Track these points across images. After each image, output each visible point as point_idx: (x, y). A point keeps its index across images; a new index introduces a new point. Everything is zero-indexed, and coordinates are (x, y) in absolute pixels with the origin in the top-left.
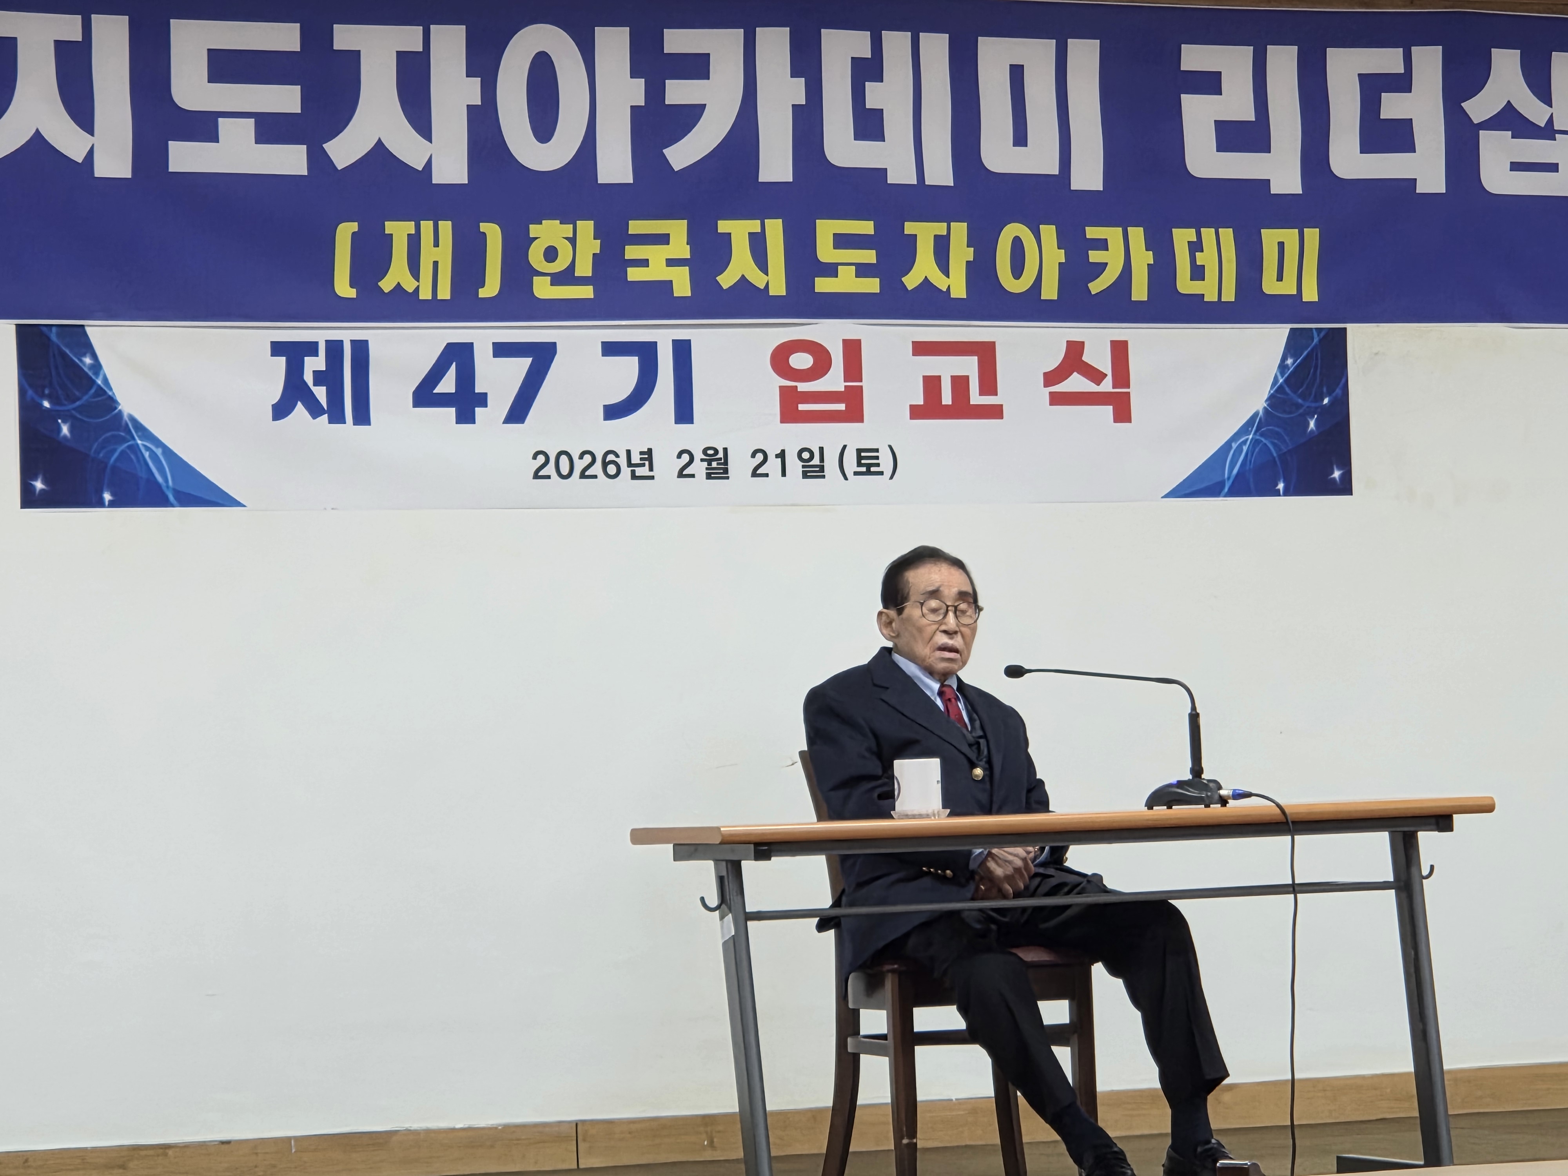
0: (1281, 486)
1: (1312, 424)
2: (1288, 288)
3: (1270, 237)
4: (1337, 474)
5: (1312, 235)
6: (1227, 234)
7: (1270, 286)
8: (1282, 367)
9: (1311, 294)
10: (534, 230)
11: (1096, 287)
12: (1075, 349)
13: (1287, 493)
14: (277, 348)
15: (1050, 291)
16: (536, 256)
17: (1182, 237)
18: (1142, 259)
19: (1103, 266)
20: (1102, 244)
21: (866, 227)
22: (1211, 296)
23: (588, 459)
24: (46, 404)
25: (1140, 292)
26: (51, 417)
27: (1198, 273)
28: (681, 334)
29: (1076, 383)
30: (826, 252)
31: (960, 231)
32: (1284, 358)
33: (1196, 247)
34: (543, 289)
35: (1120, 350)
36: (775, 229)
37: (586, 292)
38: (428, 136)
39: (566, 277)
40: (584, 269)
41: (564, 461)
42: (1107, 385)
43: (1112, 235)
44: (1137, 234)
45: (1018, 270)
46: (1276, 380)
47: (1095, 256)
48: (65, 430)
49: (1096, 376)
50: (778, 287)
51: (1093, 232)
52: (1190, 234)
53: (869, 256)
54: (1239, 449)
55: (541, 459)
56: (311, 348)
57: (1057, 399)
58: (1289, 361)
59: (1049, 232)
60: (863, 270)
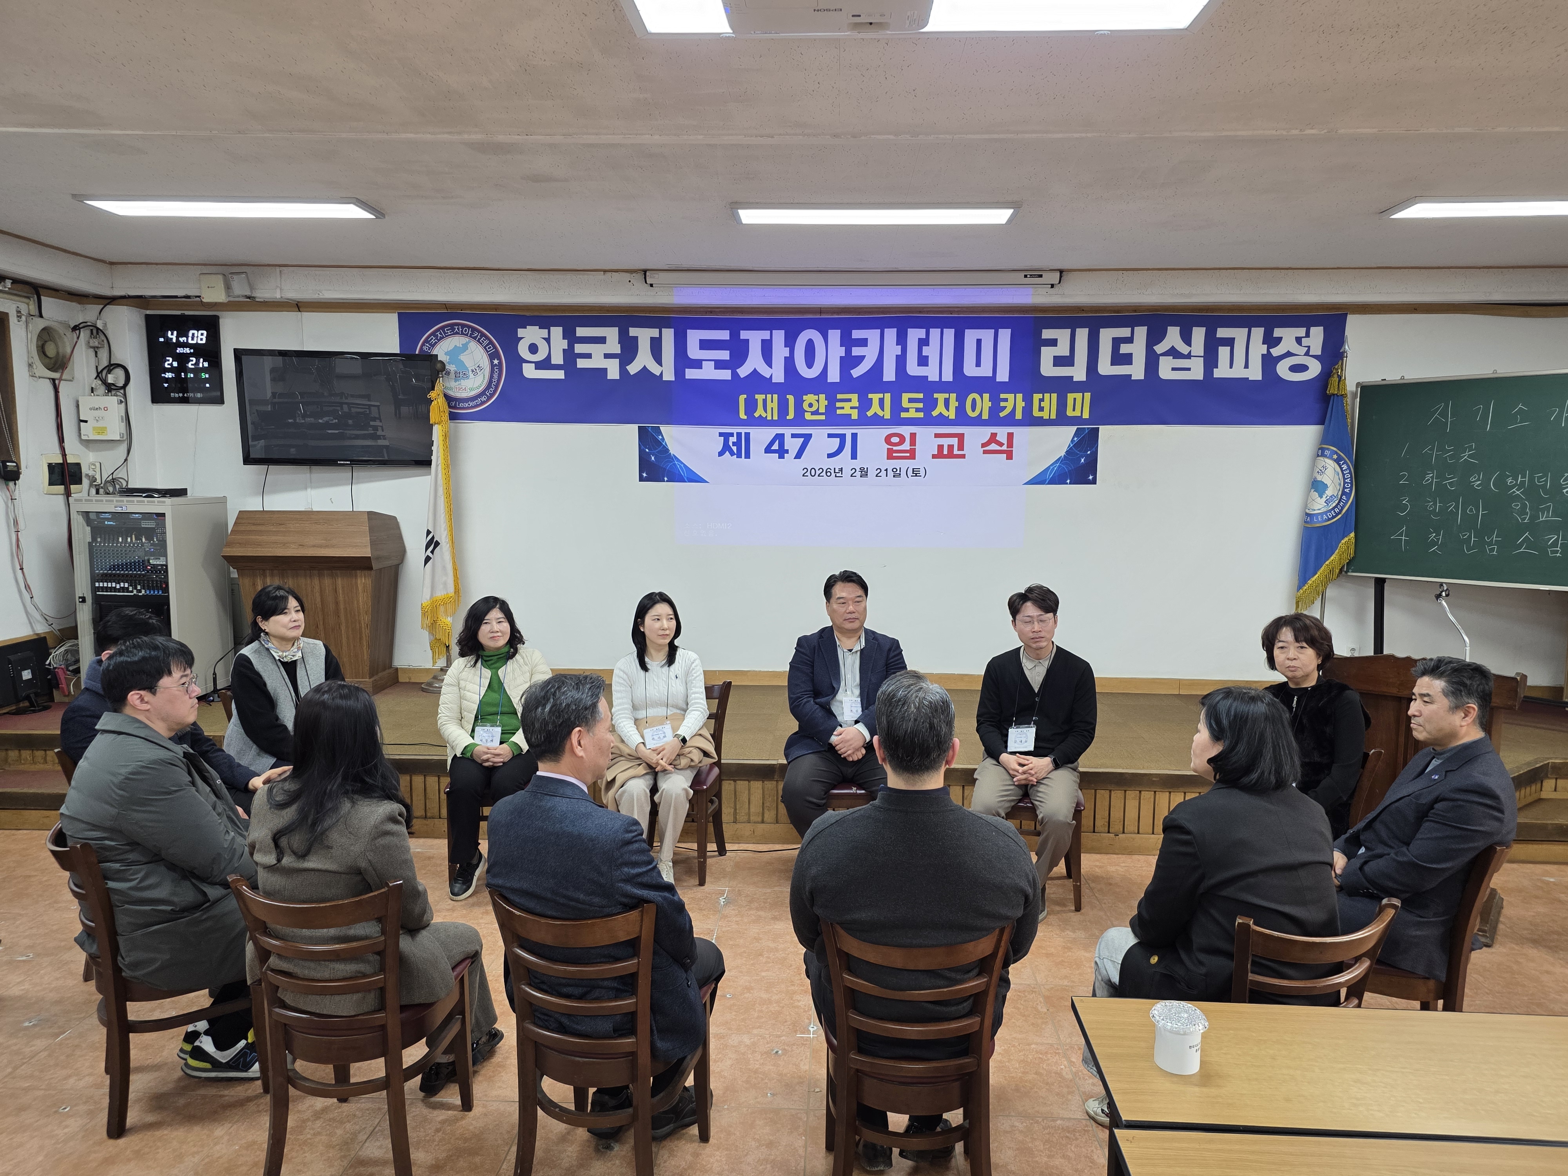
0: (1068, 481)
1: (1083, 460)
2: (1077, 413)
3: (1071, 397)
4: (1091, 477)
5: (1088, 395)
6: (1054, 396)
7: (1070, 413)
8: (1072, 441)
9: (1086, 415)
10: (805, 397)
11: (1002, 414)
12: (994, 435)
13: (1070, 483)
14: (721, 434)
15: (985, 416)
16: (805, 406)
17: (1037, 397)
18: (1021, 404)
19: (1005, 407)
20: (1006, 400)
21: (921, 396)
22: (1046, 417)
23: (821, 470)
24: (647, 450)
25: (1019, 416)
26: (649, 454)
27: (1041, 409)
28: (854, 431)
29: (993, 447)
30: (905, 404)
31: (953, 396)
32: (1073, 438)
33: (1041, 400)
34: (808, 416)
35: (1010, 436)
36: (888, 397)
37: (823, 417)
38: (771, 367)
39: (816, 413)
40: (822, 410)
41: (813, 471)
42: (1005, 448)
43: (1010, 397)
44: (1020, 396)
45: (973, 409)
46: (1070, 445)
47: (1002, 404)
48: (653, 458)
49: (1001, 444)
50: (887, 415)
51: (1002, 396)
52: (1040, 396)
53: (921, 405)
54: (1054, 468)
55: (806, 470)
56: (732, 435)
57: (985, 452)
58: (1075, 439)
59: (986, 396)
60: (918, 410)
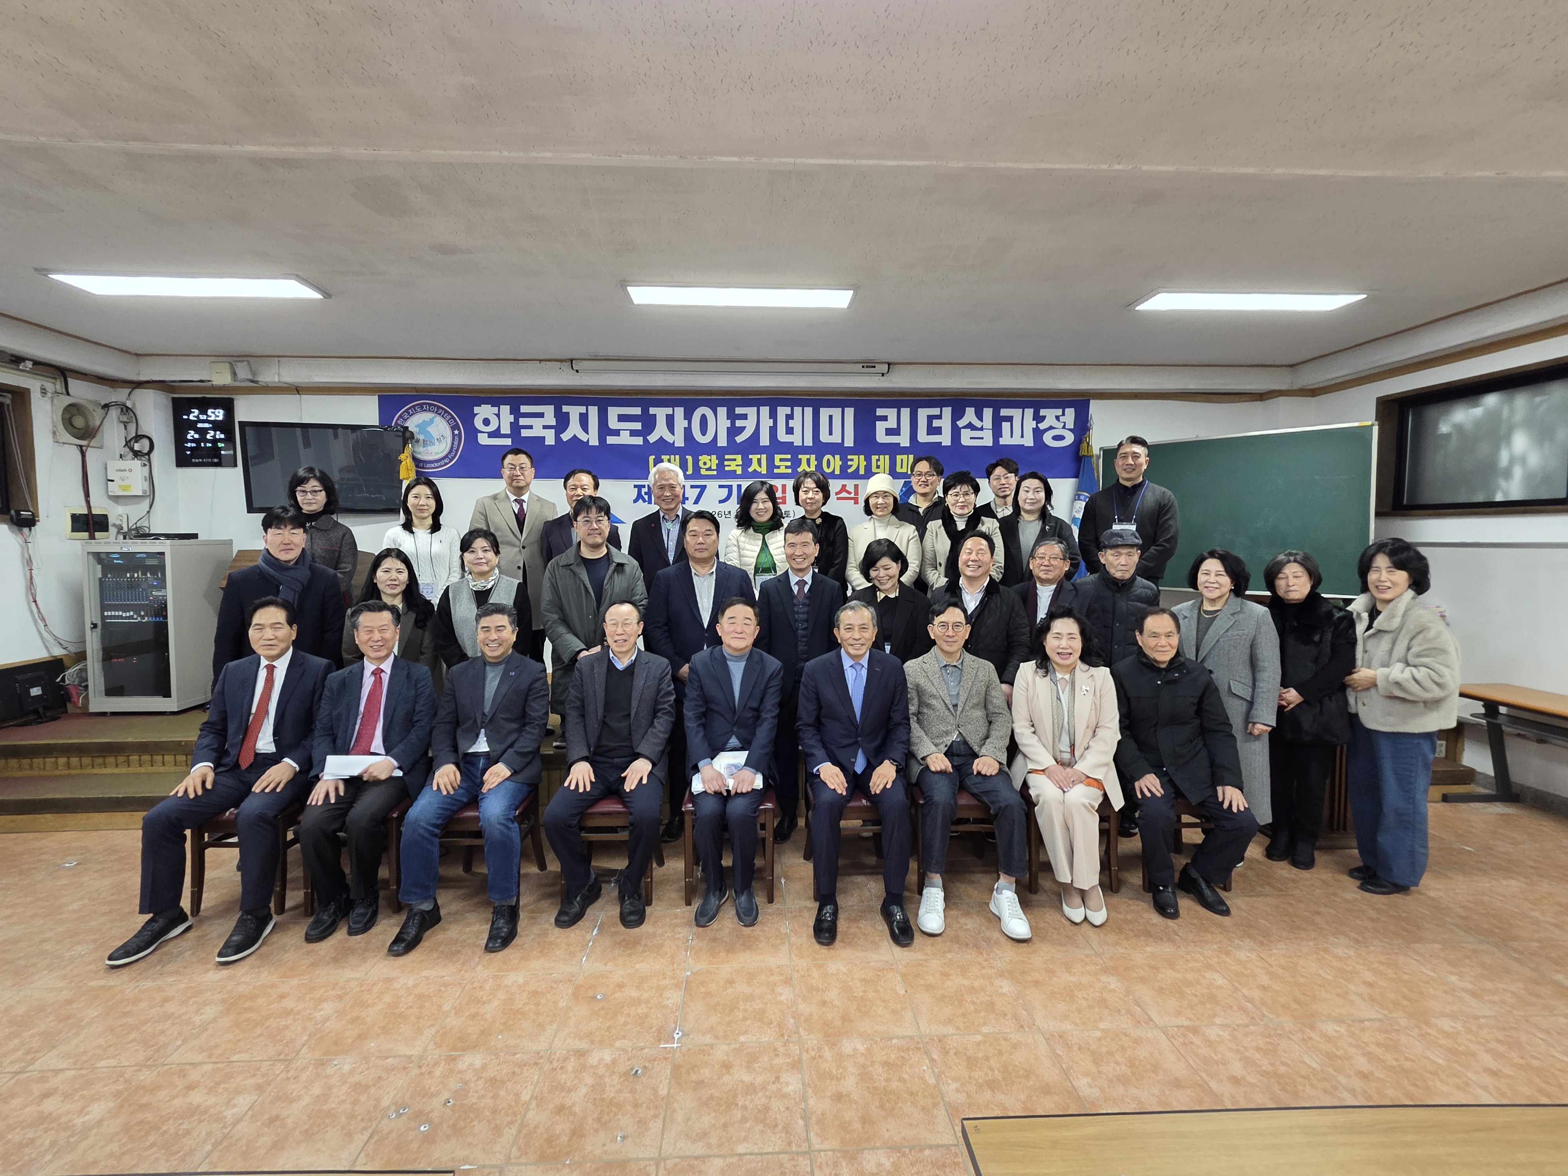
3: (899, 458)
6: (887, 457)
7: (898, 469)
10: (700, 458)
11: (850, 471)
12: (844, 486)
14: (635, 486)
15: (837, 472)
16: (701, 464)
17: (874, 458)
18: (863, 463)
19: (851, 466)
20: (852, 460)
21: (789, 456)
25: (862, 472)
29: (844, 495)
30: (777, 463)
31: (813, 457)
33: (878, 460)
34: (703, 472)
36: (764, 457)
37: (715, 473)
38: (673, 434)
39: (709, 469)
40: (714, 467)
42: (852, 495)
43: (855, 457)
44: (862, 457)
45: (828, 467)
47: (849, 463)
49: (850, 493)
50: (764, 472)
51: (849, 457)
52: (877, 457)
53: (789, 464)
56: (644, 486)
57: (838, 499)
59: (837, 457)
60: (787, 467)
